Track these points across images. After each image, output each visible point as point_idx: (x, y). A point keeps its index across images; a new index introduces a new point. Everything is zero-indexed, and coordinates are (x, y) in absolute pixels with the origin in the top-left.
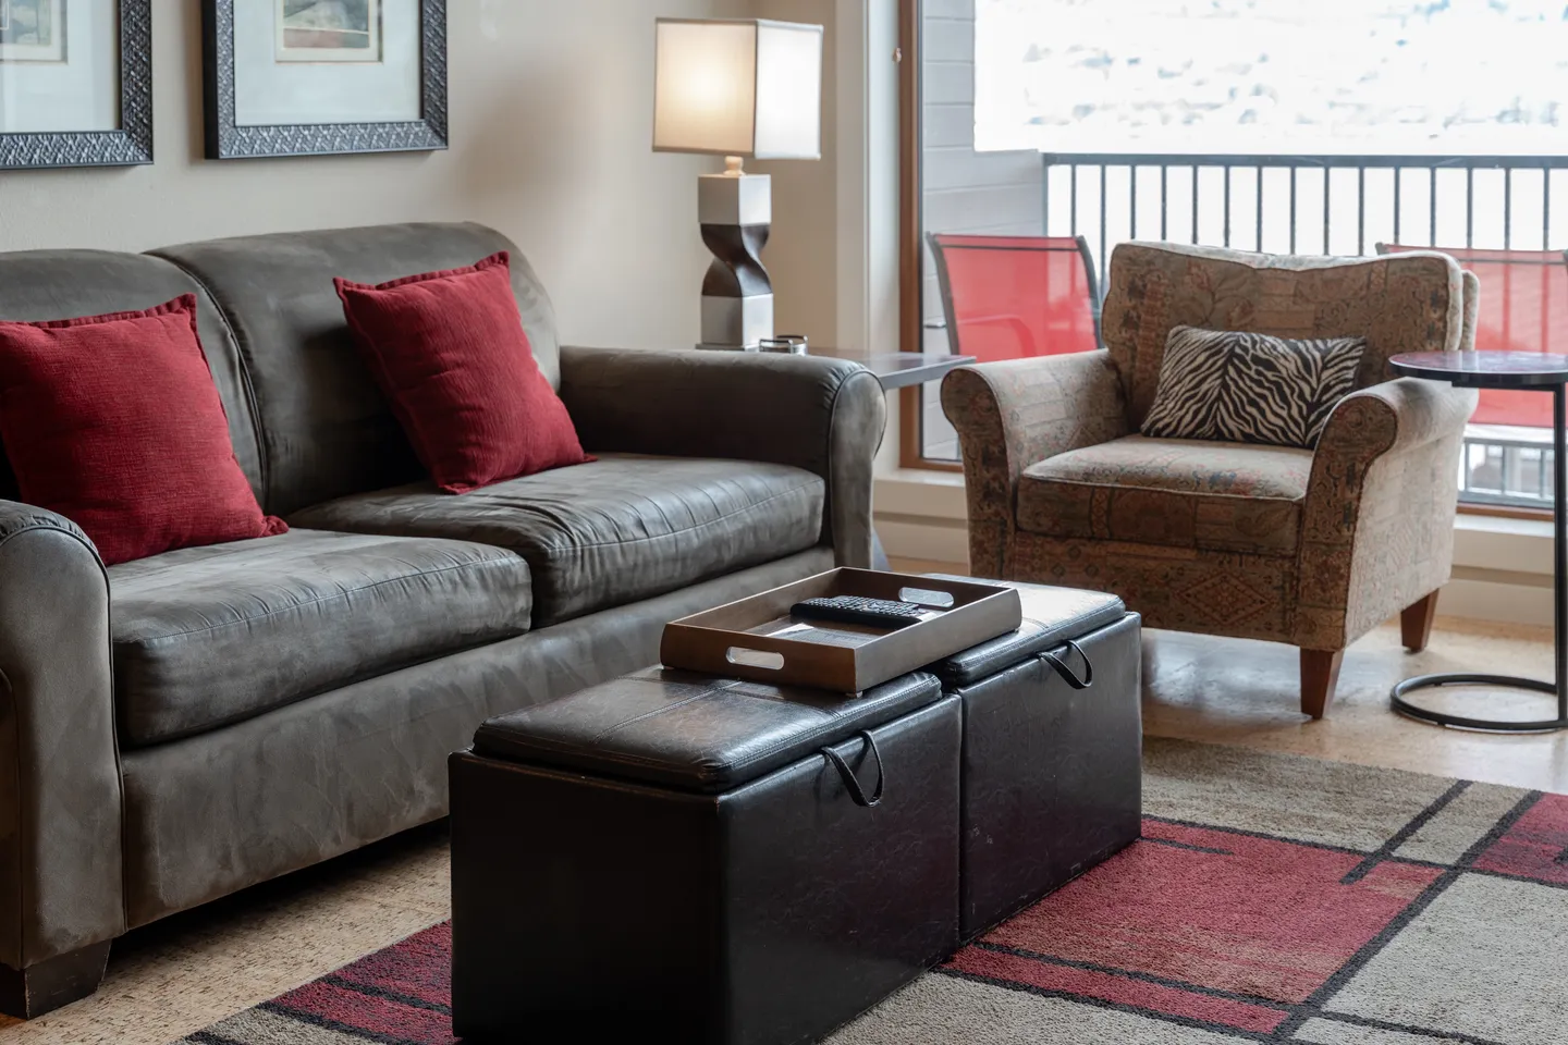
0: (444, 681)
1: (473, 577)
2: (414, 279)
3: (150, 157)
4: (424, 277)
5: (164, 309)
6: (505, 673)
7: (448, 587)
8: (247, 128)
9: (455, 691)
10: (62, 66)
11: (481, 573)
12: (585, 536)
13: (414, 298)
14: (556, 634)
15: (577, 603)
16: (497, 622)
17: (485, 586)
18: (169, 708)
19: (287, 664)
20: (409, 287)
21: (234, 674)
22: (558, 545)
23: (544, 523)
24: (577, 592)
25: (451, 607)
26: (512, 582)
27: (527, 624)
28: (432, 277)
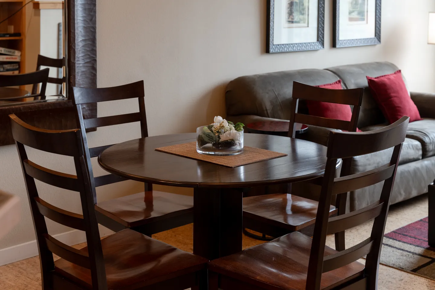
0: (406, 169)
1: (411, 147)
2: (382, 76)
3: (323, 47)
4: (385, 76)
5: (335, 83)
6: (418, 169)
7: (406, 148)
8: (341, 41)
9: (409, 172)
10: (307, 28)
11: (412, 146)
12: (433, 138)
13: (384, 81)
14: (427, 160)
15: (431, 153)
16: (416, 157)
17: (413, 149)
18: (358, 171)
19: (378, 163)
20: (382, 78)
21: (369, 165)
22: (427, 140)
23: (423, 135)
24: (431, 151)
25: (408, 153)
26: (418, 148)
27: (421, 158)
28: (386, 76)
